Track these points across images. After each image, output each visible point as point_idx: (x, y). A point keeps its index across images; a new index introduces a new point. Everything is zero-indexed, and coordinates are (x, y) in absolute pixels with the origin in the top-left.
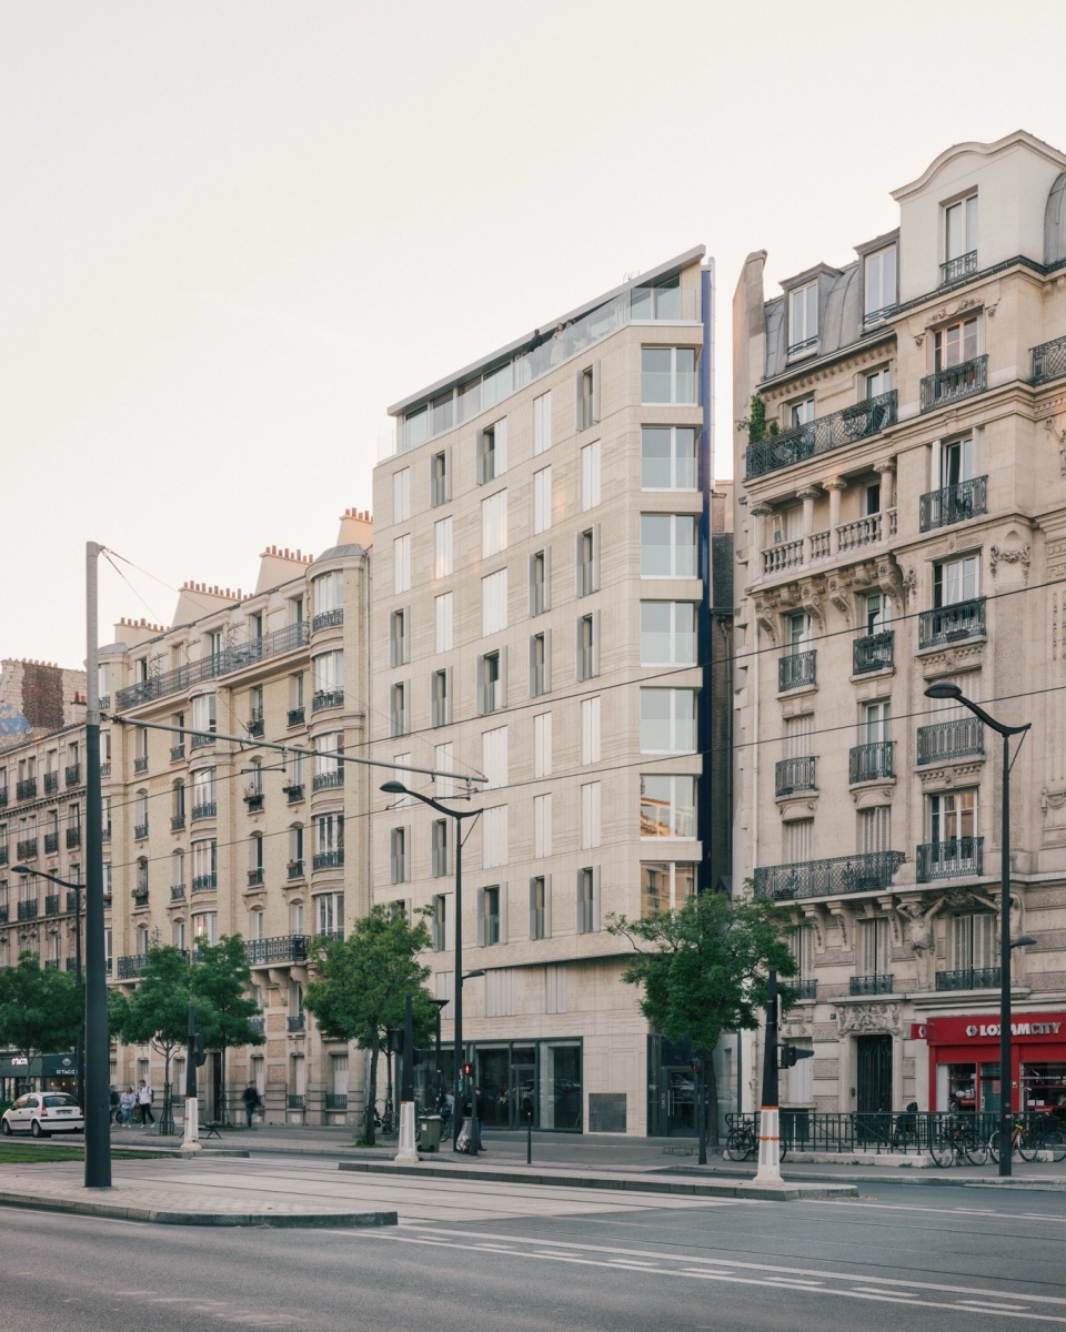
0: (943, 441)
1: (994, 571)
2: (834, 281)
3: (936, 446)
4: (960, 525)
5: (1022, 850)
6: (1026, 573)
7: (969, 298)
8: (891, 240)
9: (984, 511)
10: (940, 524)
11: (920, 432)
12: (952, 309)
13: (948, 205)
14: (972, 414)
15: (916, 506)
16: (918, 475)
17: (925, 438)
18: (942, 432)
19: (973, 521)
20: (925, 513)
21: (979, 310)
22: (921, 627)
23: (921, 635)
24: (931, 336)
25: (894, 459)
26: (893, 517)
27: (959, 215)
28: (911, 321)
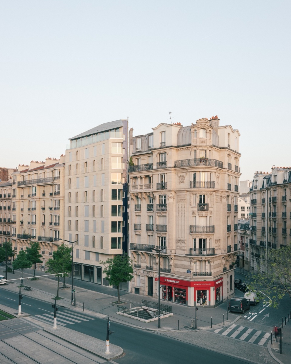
0: (160, 174)
1: (168, 200)
2: (144, 138)
3: (159, 175)
4: (163, 190)
5: (173, 250)
6: (174, 200)
7: (164, 150)
8: (152, 134)
9: (167, 189)
10: (160, 189)
11: (156, 172)
12: (162, 152)
13: (161, 132)
14: (165, 171)
15: (156, 185)
16: (156, 179)
17: (158, 173)
18: (160, 173)
19: (165, 190)
20: (157, 186)
21: (166, 153)
22: (157, 207)
23: (157, 208)
24: (159, 155)
25: (153, 175)
26: (153, 185)
27: (163, 134)
28: (155, 152)
